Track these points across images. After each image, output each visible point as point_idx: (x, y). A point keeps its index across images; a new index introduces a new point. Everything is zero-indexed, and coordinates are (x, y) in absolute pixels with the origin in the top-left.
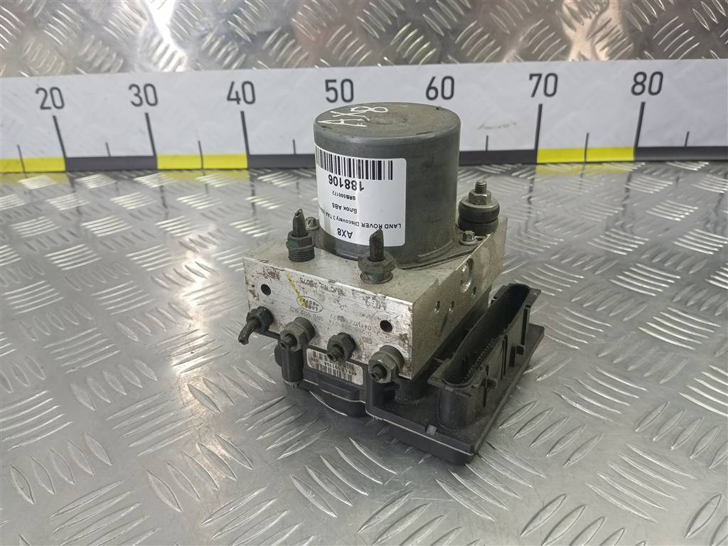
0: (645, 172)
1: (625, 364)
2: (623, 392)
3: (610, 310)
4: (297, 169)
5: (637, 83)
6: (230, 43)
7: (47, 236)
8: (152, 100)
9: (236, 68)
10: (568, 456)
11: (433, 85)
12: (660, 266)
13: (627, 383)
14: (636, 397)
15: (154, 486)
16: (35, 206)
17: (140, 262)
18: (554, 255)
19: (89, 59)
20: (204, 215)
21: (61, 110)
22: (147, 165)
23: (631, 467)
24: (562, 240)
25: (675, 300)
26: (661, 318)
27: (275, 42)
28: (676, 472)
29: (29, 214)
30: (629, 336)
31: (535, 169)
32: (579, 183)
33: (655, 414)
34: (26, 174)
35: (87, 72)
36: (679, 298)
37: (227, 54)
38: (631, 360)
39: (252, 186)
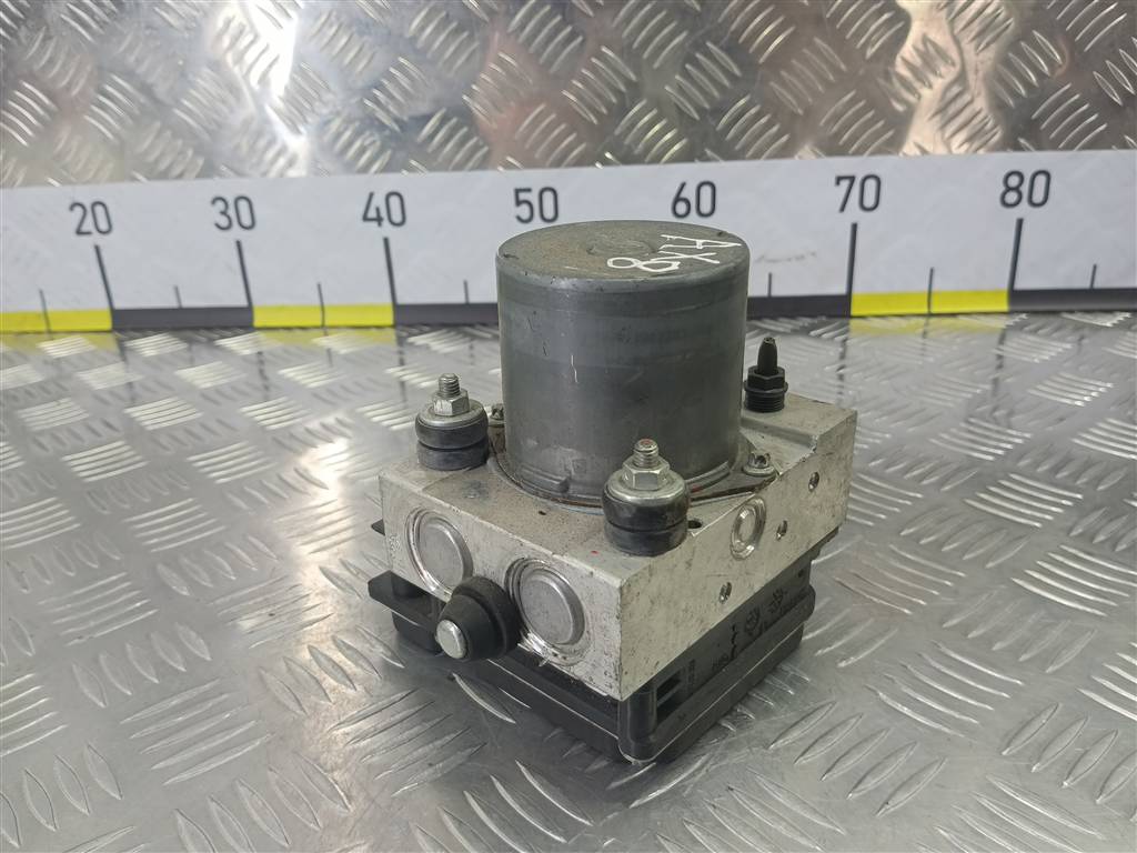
0: (1027, 329)
1: (988, 640)
2: (981, 687)
3: (965, 549)
4: (471, 325)
5: (1009, 189)
6: (367, 133)
7: (69, 429)
8: (246, 221)
9: (376, 172)
10: (885, 797)
11: (683, 195)
12: (1050, 478)
13: (990, 672)
14: (1005, 695)
15: (186, 837)
16: (58, 384)
17: (207, 469)
18: (874, 459)
19: (151, 158)
20: (316, 395)
21: (106, 237)
22: (237, 320)
23: (993, 816)
24: (887, 436)
25: (1074, 533)
26: (1049, 563)
27: (436, 132)
28: (1072, 825)
29: (45, 395)
30: (996, 592)
31: (848, 324)
32: (920, 346)
33: (1036, 725)
34: (51, 334)
35: (148, 178)
36: (1080, 530)
37: (362, 150)
38: (998, 634)
39: (401, 353)
